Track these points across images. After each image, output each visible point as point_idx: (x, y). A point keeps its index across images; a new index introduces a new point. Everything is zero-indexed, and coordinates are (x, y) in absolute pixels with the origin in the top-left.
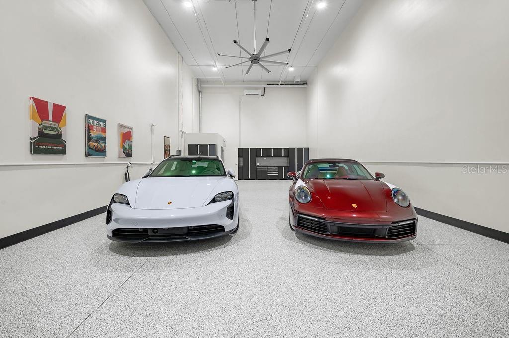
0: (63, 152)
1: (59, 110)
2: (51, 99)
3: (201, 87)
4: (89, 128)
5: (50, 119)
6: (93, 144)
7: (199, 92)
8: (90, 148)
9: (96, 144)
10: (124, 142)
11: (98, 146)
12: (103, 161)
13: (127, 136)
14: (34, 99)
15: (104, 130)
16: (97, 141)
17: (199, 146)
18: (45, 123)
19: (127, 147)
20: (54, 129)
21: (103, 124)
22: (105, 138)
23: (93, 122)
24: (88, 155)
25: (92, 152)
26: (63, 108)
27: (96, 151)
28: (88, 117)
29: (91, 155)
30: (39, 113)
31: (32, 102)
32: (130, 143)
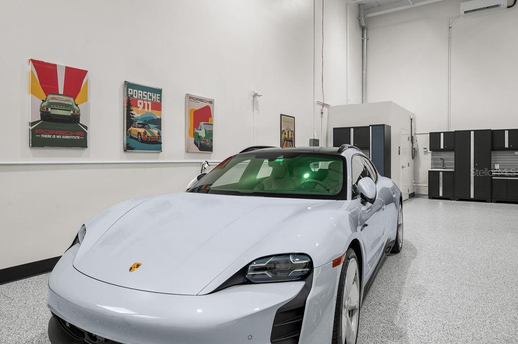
0: (82, 144)
1: (76, 78)
2: (62, 61)
3: (367, 19)
4: (130, 104)
5: (61, 91)
6: (135, 130)
7: (363, 29)
8: (129, 136)
9: (142, 130)
10: (196, 125)
11: (145, 133)
12: (157, 158)
13: (202, 115)
14: (34, 62)
15: (157, 106)
16: (143, 125)
17: (352, 130)
18: (51, 98)
19: (202, 134)
20: (67, 107)
21: (155, 97)
22: (160, 120)
23: (136, 94)
24: (128, 148)
25: (133, 143)
26: (83, 73)
27: (142, 141)
28: (128, 85)
29: (132, 149)
30: (42, 82)
31: (30, 67)
32: (208, 128)
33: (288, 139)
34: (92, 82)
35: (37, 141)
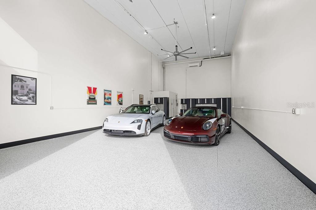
0: (96, 104)
2: (92, 87)
3: (165, 66)
4: (105, 94)
5: (92, 93)
6: (106, 100)
7: (164, 68)
10: (119, 99)
11: (108, 101)
12: (110, 107)
13: (120, 96)
15: (110, 95)
16: (108, 99)
17: (159, 98)
19: (120, 101)
20: (93, 96)
21: (110, 92)
22: (111, 98)
23: (106, 92)
24: (105, 104)
25: (106, 103)
26: (96, 88)
28: (105, 90)
30: (89, 91)
31: (87, 88)
32: (121, 99)
33: (141, 101)
34: (97, 90)
35: (88, 103)
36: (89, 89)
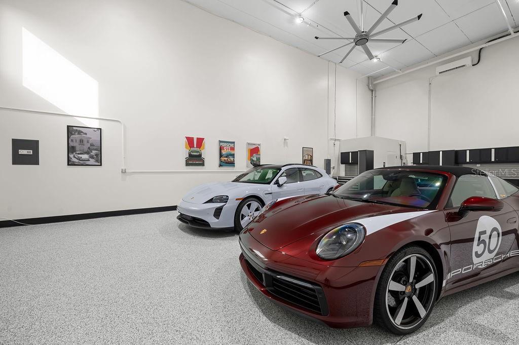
0: (203, 164)
1: (200, 141)
2: (195, 136)
4: (221, 149)
5: (195, 147)
6: (223, 159)
7: (372, 91)
8: (221, 161)
9: (226, 159)
10: (251, 155)
11: (227, 160)
12: (233, 170)
13: (255, 151)
14: (187, 137)
15: (233, 149)
16: (227, 157)
18: (192, 149)
19: (255, 159)
20: (197, 152)
21: (232, 145)
22: (234, 154)
23: (224, 145)
24: (220, 166)
25: (222, 164)
26: (203, 139)
27: (226, 163)
28: (220, 142)
29: (222, 166)
30: (189, 144)
31: (185, 139)
32: (258, 156)
33: (308, 160)
34: (206, 143)
35: (187, 164)
36: (190, 140)
